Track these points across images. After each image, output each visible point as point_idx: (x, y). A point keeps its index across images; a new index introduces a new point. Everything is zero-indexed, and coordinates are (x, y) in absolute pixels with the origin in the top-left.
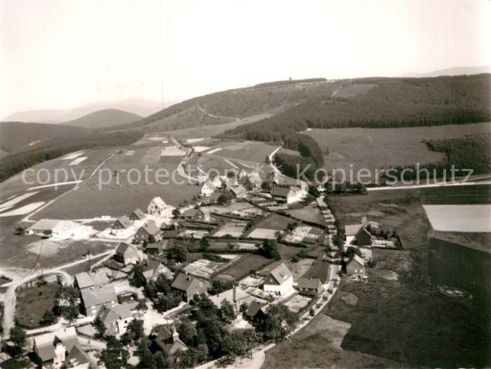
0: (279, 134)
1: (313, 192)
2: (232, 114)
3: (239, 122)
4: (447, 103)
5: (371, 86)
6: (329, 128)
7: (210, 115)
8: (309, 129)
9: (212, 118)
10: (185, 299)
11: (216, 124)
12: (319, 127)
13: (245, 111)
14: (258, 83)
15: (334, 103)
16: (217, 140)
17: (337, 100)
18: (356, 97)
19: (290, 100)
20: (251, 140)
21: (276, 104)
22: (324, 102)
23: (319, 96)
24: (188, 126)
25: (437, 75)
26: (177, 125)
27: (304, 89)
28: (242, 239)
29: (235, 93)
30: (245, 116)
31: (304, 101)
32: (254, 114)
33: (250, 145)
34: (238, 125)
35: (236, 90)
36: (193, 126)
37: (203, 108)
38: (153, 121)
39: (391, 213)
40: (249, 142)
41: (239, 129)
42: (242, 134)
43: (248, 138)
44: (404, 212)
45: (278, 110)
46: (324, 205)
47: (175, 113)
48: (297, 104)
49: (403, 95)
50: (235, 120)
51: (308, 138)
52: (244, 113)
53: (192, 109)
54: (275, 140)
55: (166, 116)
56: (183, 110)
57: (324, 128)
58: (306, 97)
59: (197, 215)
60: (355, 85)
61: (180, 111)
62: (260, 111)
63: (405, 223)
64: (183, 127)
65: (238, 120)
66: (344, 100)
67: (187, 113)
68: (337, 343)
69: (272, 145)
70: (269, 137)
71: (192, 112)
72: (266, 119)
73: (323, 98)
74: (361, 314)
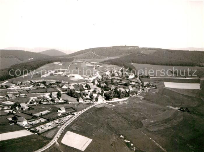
0: (122, 63)
1: (136, 76)
2: (105, 56)
3: (107, 59)
4: (180, 59)
5: (155, 51)
6: (140, 63)
7: (97, 55)
8: (132, 63)
9: (97, 56)
10: (110, 90)
11: (99, 58)
12: (135, 62)
13: (110, 55)
14: (114, 46)
15: (141, 55)
16: (101, 63)
17: (142, 54)
18: (149, 54)
19: (126, 53)
20: (113, 64)
21: (121, 54)
22: (138, 55)
23: (136, 52)
24: (89, 58)
25: (179, 50)
26: (85, 57)
27: (131, 50)
28: (120, 82)
29: (106, 48)
30: (110, 57)
31: (131, 54)
32: (113, 56)
33: (113, 66)
34: (108, 59)
35: (106, 47)
36: (91, 58)
37: (94, 52)
38: (74, 55)
39: (155, 83)
40: (112, 65)
41: (109, 61)
42: (110, 62)
43: (112, 64)
44: (159, 83)
45: (121, 56)
46: (139, 79)
47: (82, 53)
48: (128, 54)
49: (166, 55)
50: (106, 58)
51: (132, 66)
52: (109, 56)
53: (89, 52)
54: (121, 65)
55: (79, 54)
56: (86, 52)
57: (138, 63)
58: (132, 52)
59: (108, 77)
60: (149, 50)
61: (84, 52)
62: (115, 55)
63: (159, 85)
64: (87, 58)
65: (107, 58)
66: (145, 55)
67: (88, 54)
68: (141, 99)
69: (120, 67)
70: (119, 64)
71: (90, 54)
72: (117, 58)
73: (138, 53)
74: (146, 96)
